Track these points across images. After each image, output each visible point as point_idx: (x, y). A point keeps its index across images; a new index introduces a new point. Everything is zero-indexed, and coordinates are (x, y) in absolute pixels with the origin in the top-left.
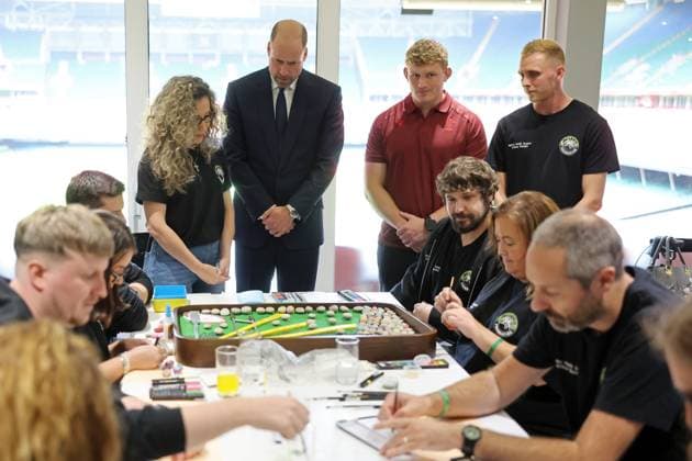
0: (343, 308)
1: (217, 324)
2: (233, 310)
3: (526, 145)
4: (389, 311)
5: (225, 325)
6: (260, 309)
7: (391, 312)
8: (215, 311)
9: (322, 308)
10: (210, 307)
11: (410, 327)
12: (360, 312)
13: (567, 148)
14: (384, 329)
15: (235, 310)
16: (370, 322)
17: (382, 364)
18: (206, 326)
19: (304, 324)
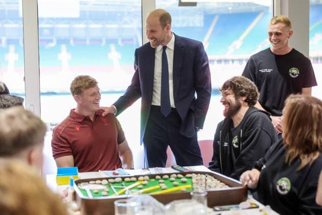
0: (180, 176)
1: (103, 190)
2: (110, 180)
3: (270, 71)
4: (209, 176)
5: (108, 190)
6: (126, 179)
7: (210, 176)
8: (98, 182)
9: (167, 177)
10: (95, 180)
11: (226, 184)
12: (191, 178)
13: (293, 74)
14: (210, 187)
15: (111, 180)
16: (200, 183)
17: (217, 208)
18: (95, 191)
19: (158, 187)
